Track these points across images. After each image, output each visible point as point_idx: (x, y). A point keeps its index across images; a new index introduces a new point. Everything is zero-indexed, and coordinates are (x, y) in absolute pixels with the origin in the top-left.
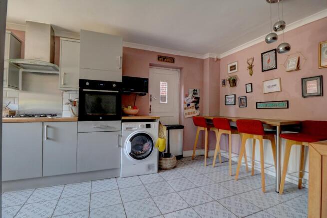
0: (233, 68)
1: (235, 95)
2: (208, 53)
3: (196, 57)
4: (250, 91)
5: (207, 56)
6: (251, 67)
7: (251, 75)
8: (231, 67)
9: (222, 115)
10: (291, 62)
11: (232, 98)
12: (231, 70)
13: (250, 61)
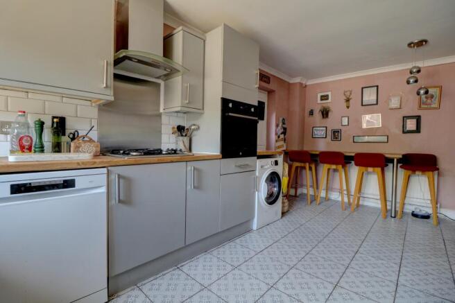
0: (325, 98)
1: (326, 127)
2: (301, 78)
3: (286, 80)
4: (347, 124)
5: (297, 80)
6: (348, 100)
7: (348, 107)
8: (322, 96)
9: (307, 148)
10: (393, 101)
11: (322, 130)
12: (322, 100)
13: (348, 94)
